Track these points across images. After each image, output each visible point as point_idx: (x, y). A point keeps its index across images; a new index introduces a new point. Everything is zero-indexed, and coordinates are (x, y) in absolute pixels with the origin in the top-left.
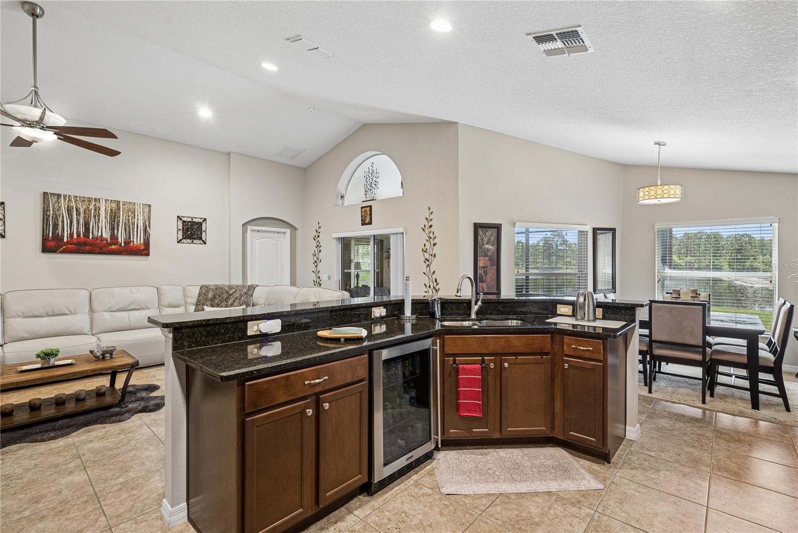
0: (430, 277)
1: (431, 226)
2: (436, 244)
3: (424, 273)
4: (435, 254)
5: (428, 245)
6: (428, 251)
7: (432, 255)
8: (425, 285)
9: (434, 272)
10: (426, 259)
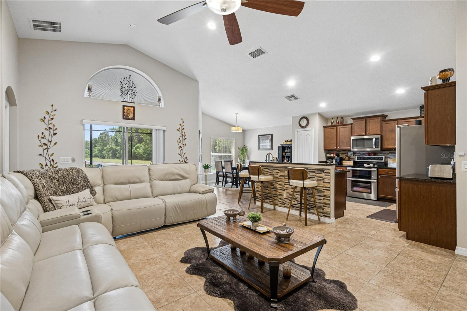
0: (182, 156)
1: (183, 129)
2: (186, 139)
3: (179, 154)
4: (185, 144)
5: (181, 139)
6: (181, 142)
7: (183, 144)
8: (179, 161)
9: (185, 154)
10: (180, 146)
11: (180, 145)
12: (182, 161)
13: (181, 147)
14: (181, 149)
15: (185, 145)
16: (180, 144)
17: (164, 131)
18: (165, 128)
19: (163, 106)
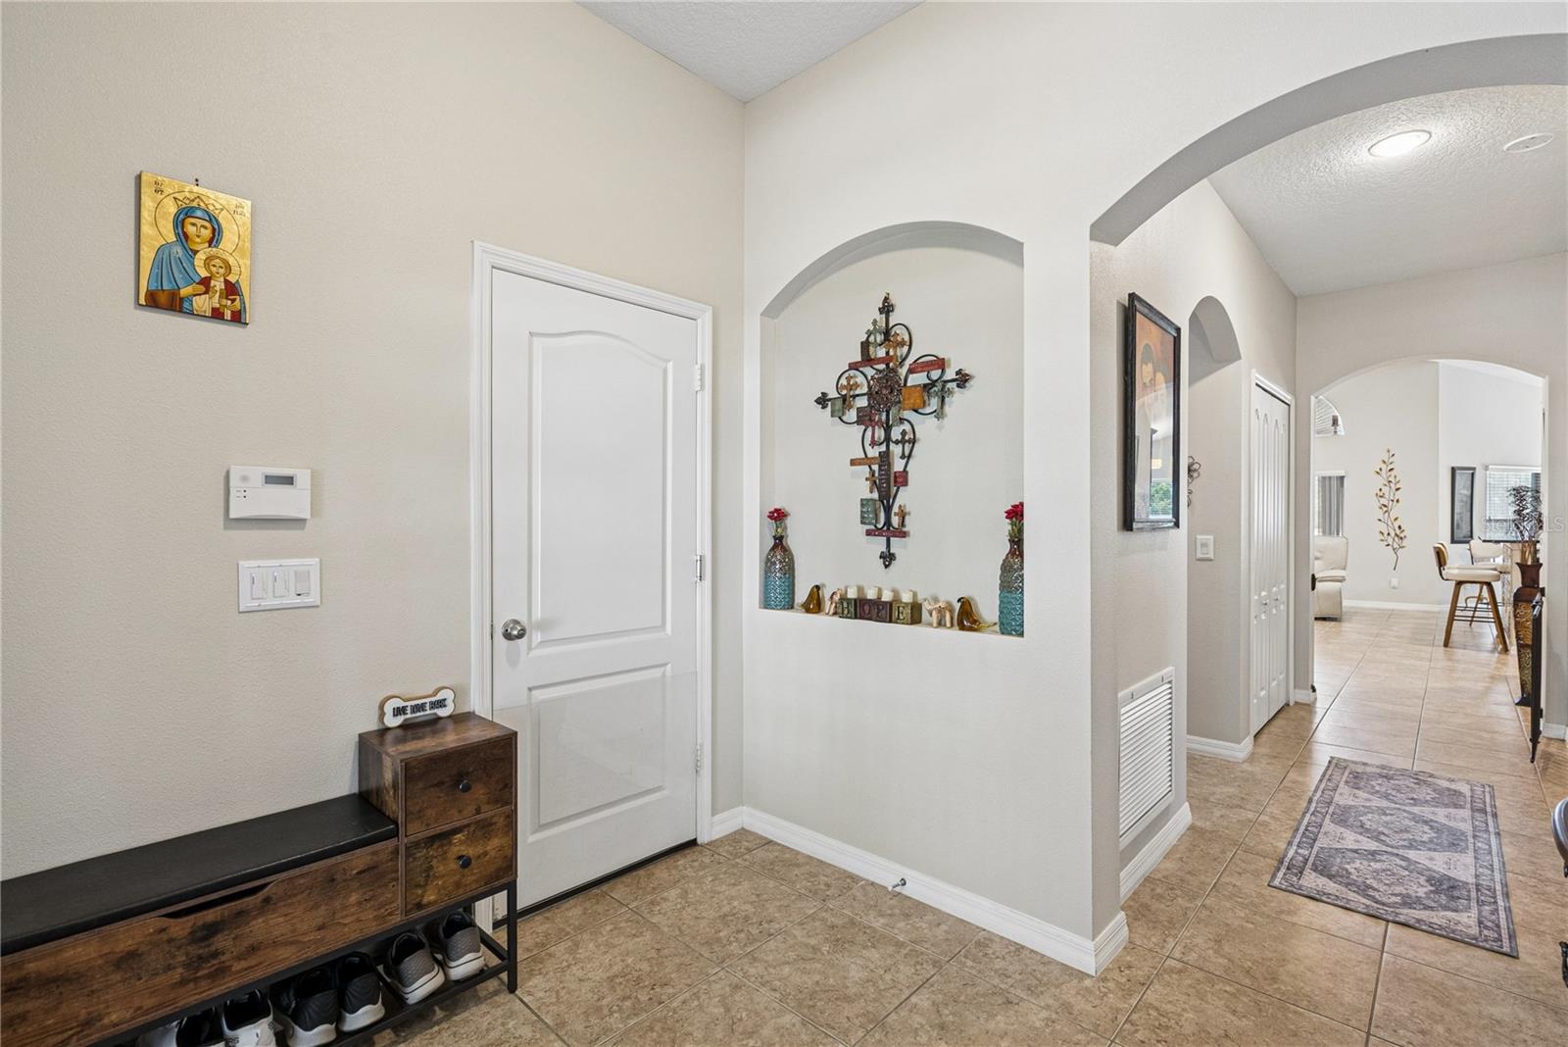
11: (1384, 501)
12: (1389, 534)
13: (1385, 506)
14: (1385, 509)
15: (1398, 501)
16: (1381, 499)
17: (1342, 478)
18: (1341, 473)
19: (1343, 433)
